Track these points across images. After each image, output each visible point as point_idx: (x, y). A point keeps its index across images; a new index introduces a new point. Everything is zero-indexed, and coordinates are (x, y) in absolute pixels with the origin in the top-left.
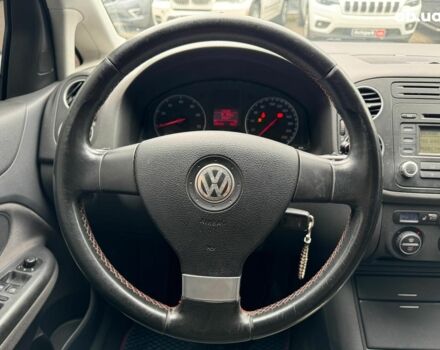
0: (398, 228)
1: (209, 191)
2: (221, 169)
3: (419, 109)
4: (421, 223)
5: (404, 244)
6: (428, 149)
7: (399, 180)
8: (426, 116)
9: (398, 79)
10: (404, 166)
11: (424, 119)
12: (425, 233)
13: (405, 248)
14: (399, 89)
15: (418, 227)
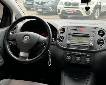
0: (67, 55)
1: (25, 40)
2: (28, 37)
3: (72, 32)
4: (71, 54)
5: (67, 58)
6: (73, 40)
7: (67, 45)
8: (73, 33)
9: (69, 27)
10: (67, 42)
11: (73, 34)
12: (72, 57)
13: (68, 59)
14: (69, 28)
15: (71, 55)
